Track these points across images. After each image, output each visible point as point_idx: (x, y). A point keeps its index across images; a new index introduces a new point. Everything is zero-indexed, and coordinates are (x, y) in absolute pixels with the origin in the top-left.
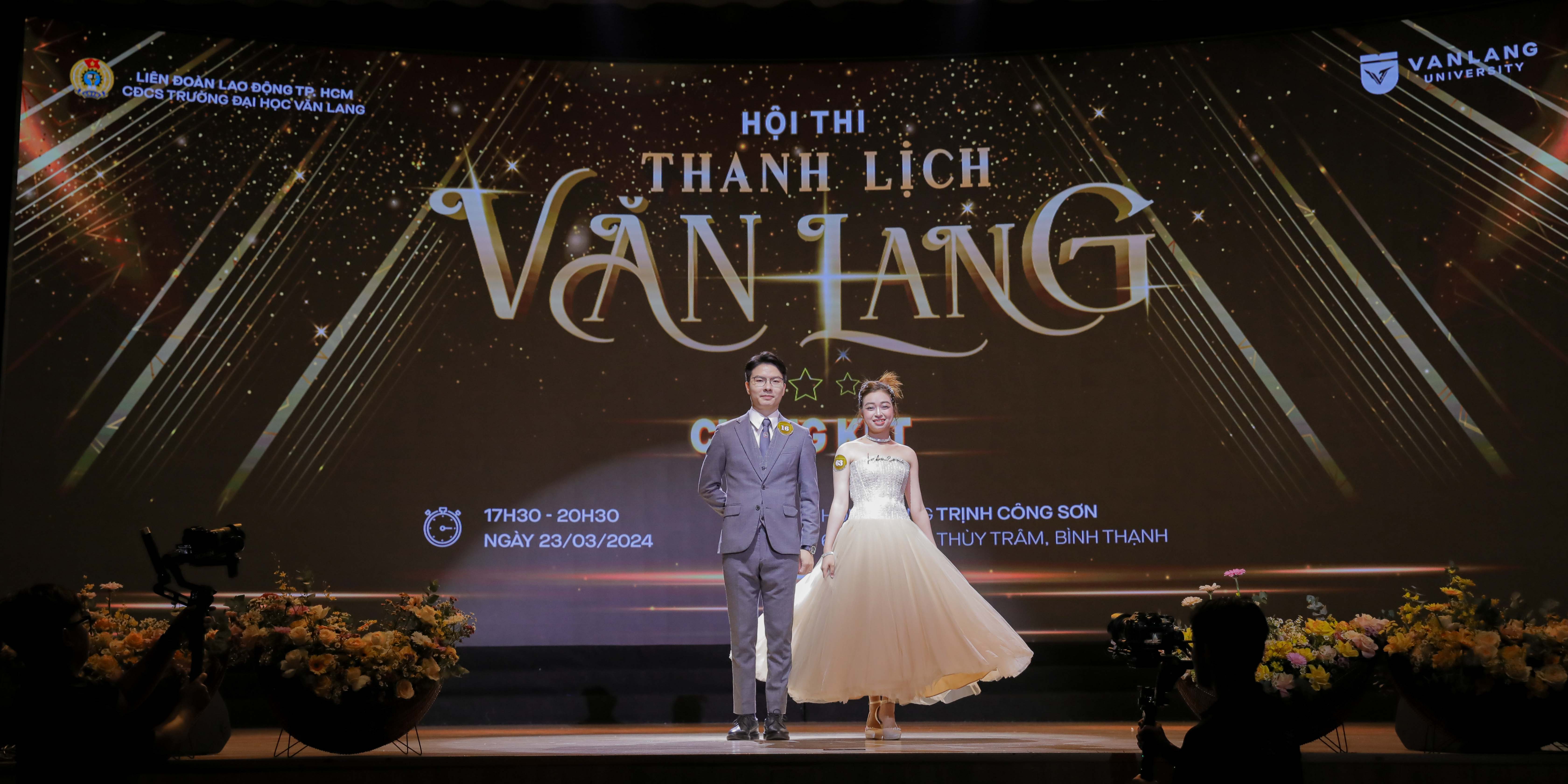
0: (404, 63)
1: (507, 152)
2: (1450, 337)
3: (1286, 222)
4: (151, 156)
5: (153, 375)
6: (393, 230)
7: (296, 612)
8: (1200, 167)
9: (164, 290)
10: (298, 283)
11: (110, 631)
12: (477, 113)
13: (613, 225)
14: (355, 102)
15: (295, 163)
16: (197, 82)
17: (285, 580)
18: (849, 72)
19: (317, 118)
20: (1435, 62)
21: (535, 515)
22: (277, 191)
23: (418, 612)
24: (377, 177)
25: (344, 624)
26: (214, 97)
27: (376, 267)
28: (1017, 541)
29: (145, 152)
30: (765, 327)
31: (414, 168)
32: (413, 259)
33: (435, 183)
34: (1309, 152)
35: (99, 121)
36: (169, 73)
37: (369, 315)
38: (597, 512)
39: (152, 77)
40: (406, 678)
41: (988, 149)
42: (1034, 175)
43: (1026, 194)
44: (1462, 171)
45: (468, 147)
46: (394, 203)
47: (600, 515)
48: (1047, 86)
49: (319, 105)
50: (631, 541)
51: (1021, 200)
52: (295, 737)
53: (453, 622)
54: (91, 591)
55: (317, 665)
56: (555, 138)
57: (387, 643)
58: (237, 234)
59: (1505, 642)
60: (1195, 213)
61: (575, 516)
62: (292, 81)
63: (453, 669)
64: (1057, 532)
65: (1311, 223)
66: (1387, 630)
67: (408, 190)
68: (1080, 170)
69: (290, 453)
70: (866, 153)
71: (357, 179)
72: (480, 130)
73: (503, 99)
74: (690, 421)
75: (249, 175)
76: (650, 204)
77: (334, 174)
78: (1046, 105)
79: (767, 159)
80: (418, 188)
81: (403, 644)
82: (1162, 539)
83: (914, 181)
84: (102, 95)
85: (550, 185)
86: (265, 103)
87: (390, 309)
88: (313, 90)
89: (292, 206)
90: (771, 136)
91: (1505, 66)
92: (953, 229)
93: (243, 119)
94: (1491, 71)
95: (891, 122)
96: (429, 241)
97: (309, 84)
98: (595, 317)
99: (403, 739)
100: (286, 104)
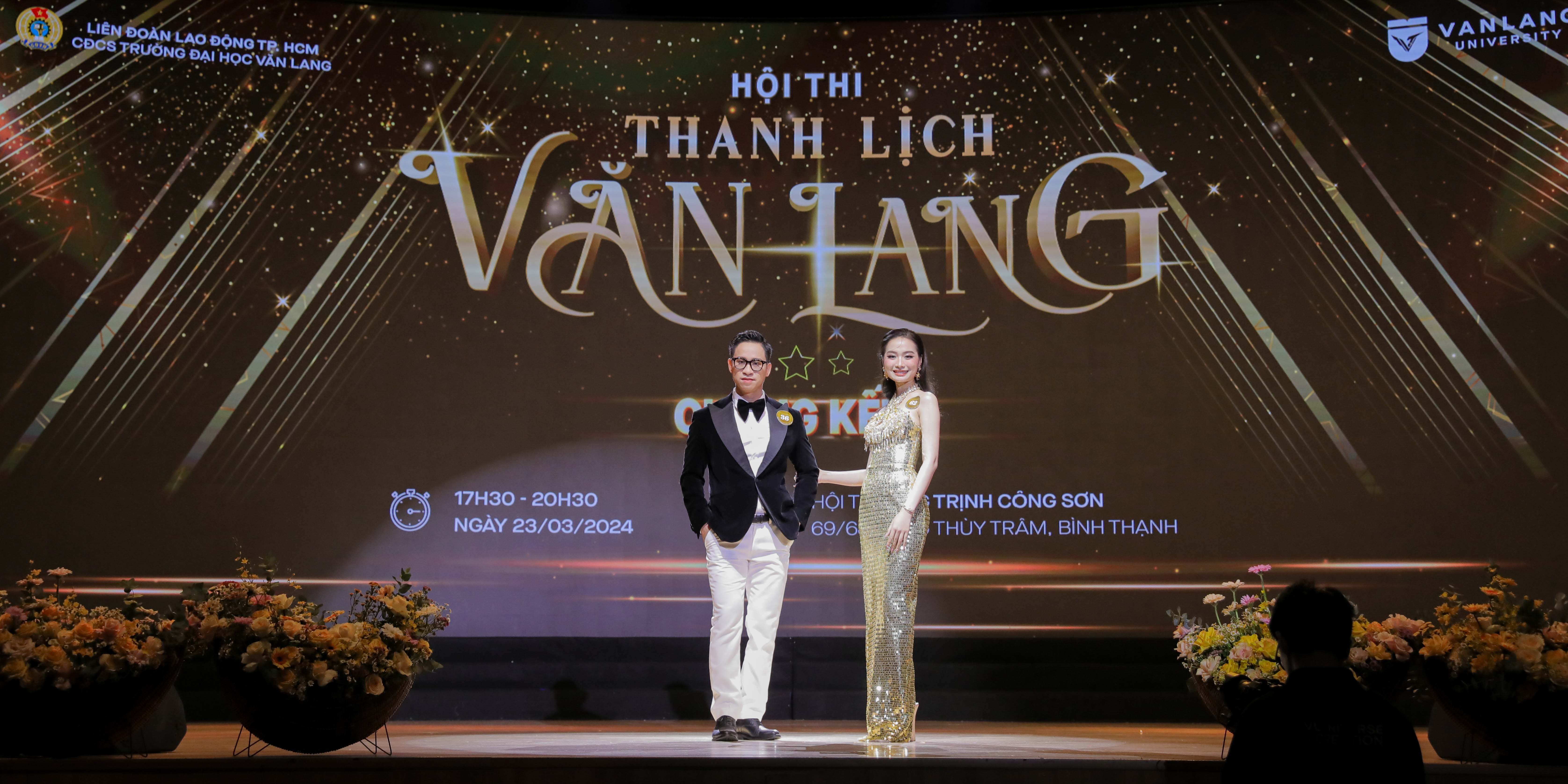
0: (373, 17)
1: (482, 113)
2: (1478, 319)
3: (1307, 196)
4: (102, 112)
5: (103, 345)
6: (360, 195)
7: (258, 602)
8: (1216, 137)
9: (115, 255)
10: (258, 250)
11: (58, 620)
12: (450, 71)
13: (594, 192)
14: (321, 58)
15: (256, 122)
16: (152, 34)
17: (247, 567)
18: (846, 33)
19: (280, 74)
20: (1466, 28)
21: (508, 499)
22: (236, 152)
23: (389, 603)
24: (344, 138)
25: (309, 614)
26: (170, 50)
27: (342, 234)
28: (1018, 530)
29: (96, 109)
30: (754, 302)
31: (383, 129)
32: (381, 226)
33: (406, 145)
34: (1332, 122)
35: (47, 74)
36: (122, 25)
37: (334, 285)
38: (574, 496)
39: (103, 28)
40: (376, 673)
41: (992, 116)
42: (1040, 143)
43: (1032, 163)
44: (1494, 144)
45: (440, 108)
46: (362, 166)
47: (578, 499)
48: (1055, 50)
49: (282, 60)
50: (610, 527)
51: (1026, 170)
52: (256, 735)
53: (426, 613)
54: (38, 577)
55: (280, 659)
56: (533, 98)
57: (356, 635)
58: (194, 196)
59: (1549, 646)
60: (1210, 186)
61: (551, 499)
62: (254, 34)
63: (426, 663)
64: (1060, 522)
65: (1333, 198)
66: (1423, 632)
67: (377, 151)
68: (1089, 139)
69: (249, 430)
70: (863, 119)
71: (322, 140)
72: (454, 89)
73: (479, 56)
74: (675, 401)
75: (207, 134)
76: (633, 170)
77: (298, 134)
78: (1055, 70)
79: (758, 124)
80: (388, 150)
81: (373, 637)
82: (1171, 530)
83: (913, 149)
84: (50, 48)
85: (528, 149)
86: (225, 57)
87: (357, 278)
88: (276, 44)
89: (253, 168)
90: (763, 99)
91: (1542, 33)
92: (955, 200)
93: (201, 75)
94: (1527, 38)
95: (889, 86)
96: (399, 207)
97: (272, 38)
98: (574, 290)
99: (371, 738)
100: (247, 59)
